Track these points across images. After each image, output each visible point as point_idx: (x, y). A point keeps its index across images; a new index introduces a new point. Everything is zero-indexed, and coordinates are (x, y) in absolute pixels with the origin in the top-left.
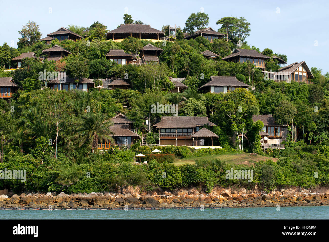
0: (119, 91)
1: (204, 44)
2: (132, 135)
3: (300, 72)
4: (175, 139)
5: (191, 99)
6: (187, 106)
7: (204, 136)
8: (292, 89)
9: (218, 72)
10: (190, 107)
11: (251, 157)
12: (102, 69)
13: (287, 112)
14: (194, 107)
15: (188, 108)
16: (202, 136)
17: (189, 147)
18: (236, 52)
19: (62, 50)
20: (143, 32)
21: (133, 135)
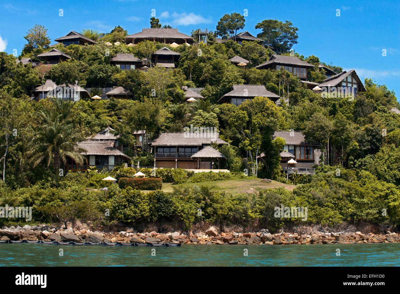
0: (113, 100)
1: (234, 49)
2: (114, 154)
3: (350, 83)
4: (175, 161)
5: (200, 110)
6: (194, 119)
7: (206, 156)
8: (334, 102)
9: (243, 81)
10: (197, 121)
11: (262, 183)
12: (102, 75)
13: (320, 128)
14: (203, 121)
15: (195, 122)
16: (204, 156)
17: (186, 170)
18: (273, 58)
19: (60, 54)
20: (167, 37)
21: (116, 154)
